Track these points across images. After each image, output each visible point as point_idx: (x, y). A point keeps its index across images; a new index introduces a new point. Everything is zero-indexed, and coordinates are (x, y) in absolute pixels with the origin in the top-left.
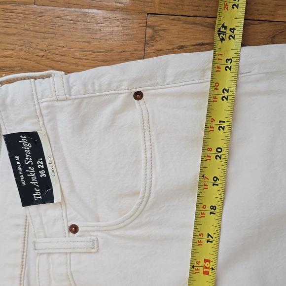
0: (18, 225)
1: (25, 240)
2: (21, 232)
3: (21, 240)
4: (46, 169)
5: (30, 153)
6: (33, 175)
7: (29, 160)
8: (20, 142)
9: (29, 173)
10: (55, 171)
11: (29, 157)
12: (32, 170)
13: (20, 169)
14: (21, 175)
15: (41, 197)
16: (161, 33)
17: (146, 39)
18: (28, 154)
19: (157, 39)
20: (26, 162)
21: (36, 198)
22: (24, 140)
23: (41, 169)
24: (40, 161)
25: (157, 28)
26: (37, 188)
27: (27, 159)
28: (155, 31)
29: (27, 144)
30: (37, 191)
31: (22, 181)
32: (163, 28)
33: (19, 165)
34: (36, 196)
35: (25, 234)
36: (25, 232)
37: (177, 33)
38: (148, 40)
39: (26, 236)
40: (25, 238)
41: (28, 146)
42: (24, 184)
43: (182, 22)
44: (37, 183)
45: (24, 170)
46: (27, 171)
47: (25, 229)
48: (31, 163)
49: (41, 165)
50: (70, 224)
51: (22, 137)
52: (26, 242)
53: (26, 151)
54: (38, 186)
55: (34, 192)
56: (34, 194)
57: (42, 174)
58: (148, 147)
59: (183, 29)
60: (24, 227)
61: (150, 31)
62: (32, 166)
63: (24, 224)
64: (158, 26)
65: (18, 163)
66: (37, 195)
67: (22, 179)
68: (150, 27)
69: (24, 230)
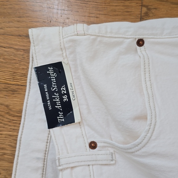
0: (38, 159)
1: (43, 171)
2: (40, 165)
3: (40, 172)
4: (68, 94)
5: (55, 81)
6: (58, 100)
7: (55, 88)
8: (48, 72)
9: (54, 98)
10: (75, 95)
11: (54, 85)
12: (57, 96)
13: (47, 95)
14: (48, 100)
15: (63, 120)
16: (153, 11)
17: (142, 15)
18: (54, 82)
19: (150, 15)
20: (53, 89)
21: (60, 121)
22: (51, 71)
23: (64, 94)
24: (64, 87)
25: (150, 7)
26: (61, 111)
27: (53, 86)
28: (149, 9)
29: (53, 74)
30: (61, 114)
31: (49, 105)
32: (155, 7)
33: (46, 92)
34: (59, 119)
35: (44, 166)
36: (44, 164)
37: (166, 11)
38: (143, 16)
39: (45, 168)
40: (43, 169)
41: (54, 75)
42: (50, 108)
43: (169, 3)
44: (60, 107)
45: (50, 96)
46: (53, 96)
47: (44, 161)
48: (56, 89)
49: (64, 91)
50: (90, 141)
51: (49, 68)
52: (44, 173)
53: (52, 80)
54: (61, 109)
55: (58, 115)
56: (58, 117)
57: (65, 98)
58: (149, 86)
59: (170, 8)
60: (43, 160)
61: (144, 10)
62: (56, 92)
63: (44, 158)
64: (151, 6)
65: (46, 90)
66: (61, 118)
67: (49, 103)
68: (144, 6)
69: (43, 163)
